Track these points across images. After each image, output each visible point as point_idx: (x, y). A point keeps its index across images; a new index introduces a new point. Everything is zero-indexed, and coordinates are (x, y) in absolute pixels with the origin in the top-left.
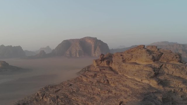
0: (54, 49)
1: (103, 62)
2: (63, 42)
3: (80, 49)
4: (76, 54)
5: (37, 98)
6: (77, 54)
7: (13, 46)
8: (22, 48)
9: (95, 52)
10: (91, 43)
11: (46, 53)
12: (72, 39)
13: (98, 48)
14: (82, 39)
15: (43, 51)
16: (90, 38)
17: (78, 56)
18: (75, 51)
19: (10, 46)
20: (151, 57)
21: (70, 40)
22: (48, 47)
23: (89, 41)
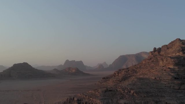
0: (111, 64)
1: (155, 52)
5: (114, 75)
7: (76, 61)
8: (83, 63)
11: (104, 68)
12: (128, 55)
14: (138, 54)
20: (181, 43)
22: (105, 63)
23: (145, 56)
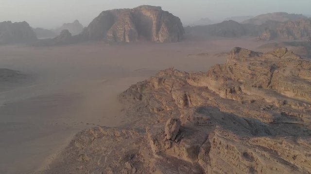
2: (101, 14)
3: (132, 29)
4: (124, 37)
6: (127, 37)
7: (13, 22)
9: (157, 33)
10: (152, 16)
11: (72, 35)
13: (163, 26)
14: (136, 10)
15: (67, 31)
16: (150, 8)
17: (128, 41)
18: (123, 32)
19: (8, 21)
21: (114, 10)
23: (148, 14)
